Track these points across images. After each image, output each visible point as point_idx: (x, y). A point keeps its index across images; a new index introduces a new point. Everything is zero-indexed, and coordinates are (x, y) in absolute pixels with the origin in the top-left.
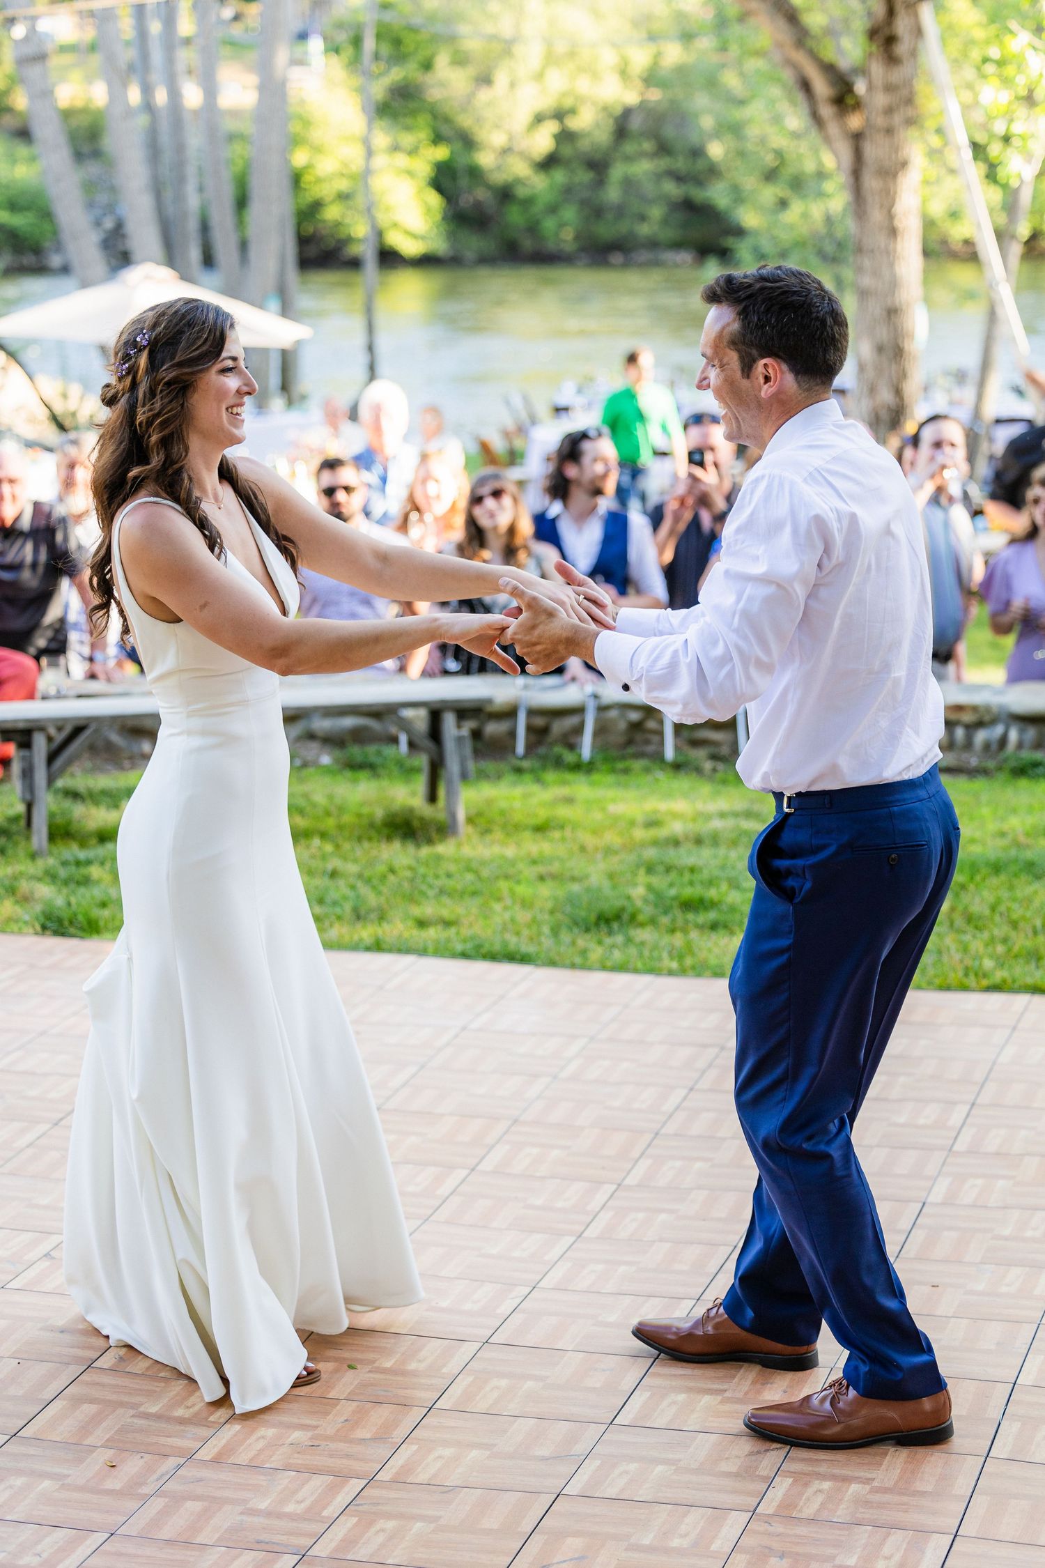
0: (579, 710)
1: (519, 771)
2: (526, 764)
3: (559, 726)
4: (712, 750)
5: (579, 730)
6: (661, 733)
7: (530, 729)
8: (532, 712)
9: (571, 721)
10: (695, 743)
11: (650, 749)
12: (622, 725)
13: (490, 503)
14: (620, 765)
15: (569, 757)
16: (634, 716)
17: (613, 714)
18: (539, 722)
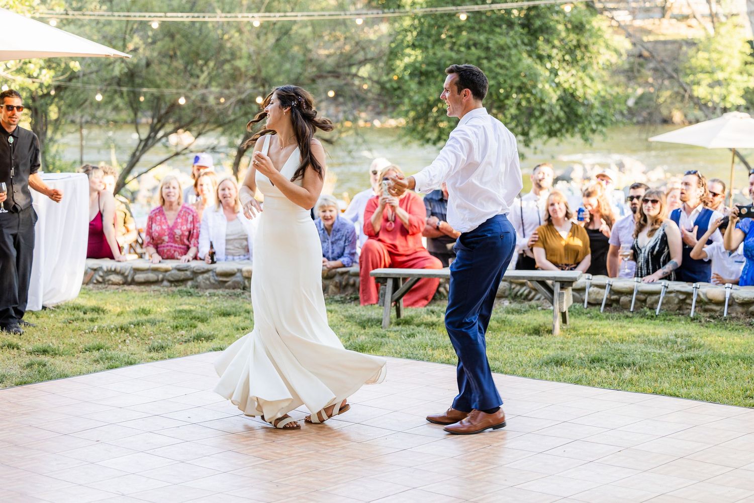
0: (658, 293)
1: (627, 317)
2: (630, 315)
3: (650, 299)
4: (713, 314)
5: (657, 302)
6: (691, 305)
7: (637, 299)
8: (639, 293)
9: (656, 297)
10: (706, 311)
11: (686, 312)
12: (676, 301)
13: (650, 204)
14: (668, 318)
15: (649, 313)
16: (682, 297)
17: (673, 295)
18: (642, 297)
